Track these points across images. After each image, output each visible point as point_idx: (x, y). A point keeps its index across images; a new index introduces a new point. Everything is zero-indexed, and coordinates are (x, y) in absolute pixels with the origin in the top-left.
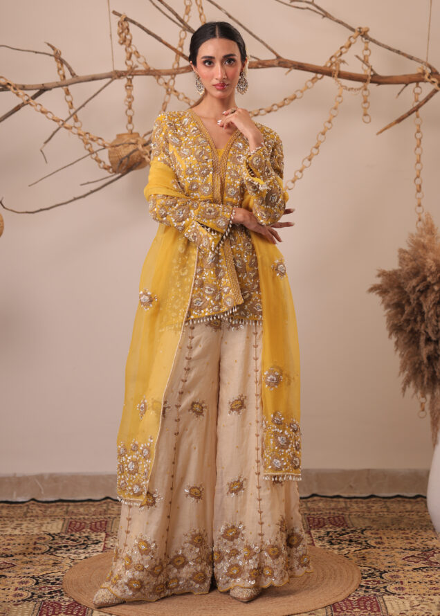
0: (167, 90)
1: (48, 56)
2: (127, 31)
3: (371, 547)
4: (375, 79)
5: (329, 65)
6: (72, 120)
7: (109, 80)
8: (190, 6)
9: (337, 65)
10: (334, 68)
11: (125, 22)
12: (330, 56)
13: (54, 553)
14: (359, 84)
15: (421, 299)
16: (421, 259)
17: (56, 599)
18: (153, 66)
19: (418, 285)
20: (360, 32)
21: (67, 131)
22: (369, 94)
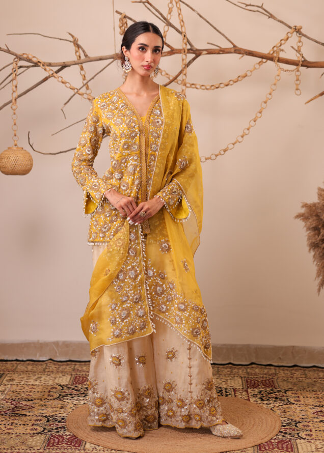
1: (69, 42)
2: (125, 25)
3: (290, 403)
4: (305, 64)
5: (272, 52)
6: (84, 88)
7: (112, 60)
8: (172, 8)
9: (278, 53)
10: (275, 55)
11: (124, 18)
12: (273, 47)
13: (62, 399)
14: (293, 67)
17: (61, 433)
20: (295, 29)
21: (80, 96)
22: (300, 74)
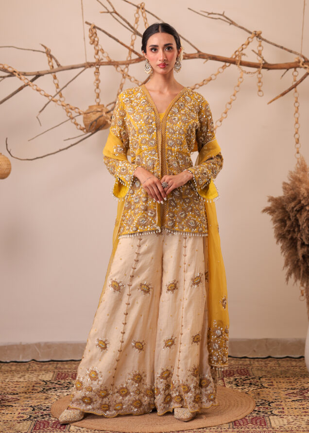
0: (123, 75)
1: (42, 53)
2: (95, 35)
3: (264, 387)
4: (266, 66)
5: (234, 57)
6: (58, 95)
7: (83, 68)
8: (138, 18)
9: (240, 57)
10: (237, 59)
11: (94, 29)
12: (235, 51)
13: (46, 392)
14: (255, 70)
15: (298, 216)
16: (297, 189)
17: (46, 419)
18: (113, 59)
19: (295, 207)
20: (255, 34)
21: (54, 103)
22: (262, 76)
